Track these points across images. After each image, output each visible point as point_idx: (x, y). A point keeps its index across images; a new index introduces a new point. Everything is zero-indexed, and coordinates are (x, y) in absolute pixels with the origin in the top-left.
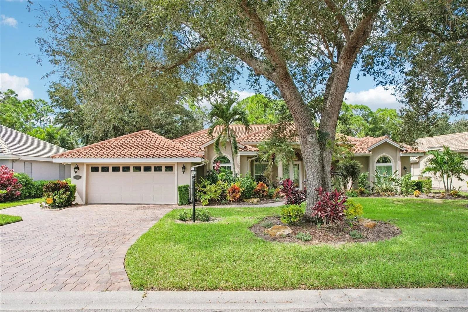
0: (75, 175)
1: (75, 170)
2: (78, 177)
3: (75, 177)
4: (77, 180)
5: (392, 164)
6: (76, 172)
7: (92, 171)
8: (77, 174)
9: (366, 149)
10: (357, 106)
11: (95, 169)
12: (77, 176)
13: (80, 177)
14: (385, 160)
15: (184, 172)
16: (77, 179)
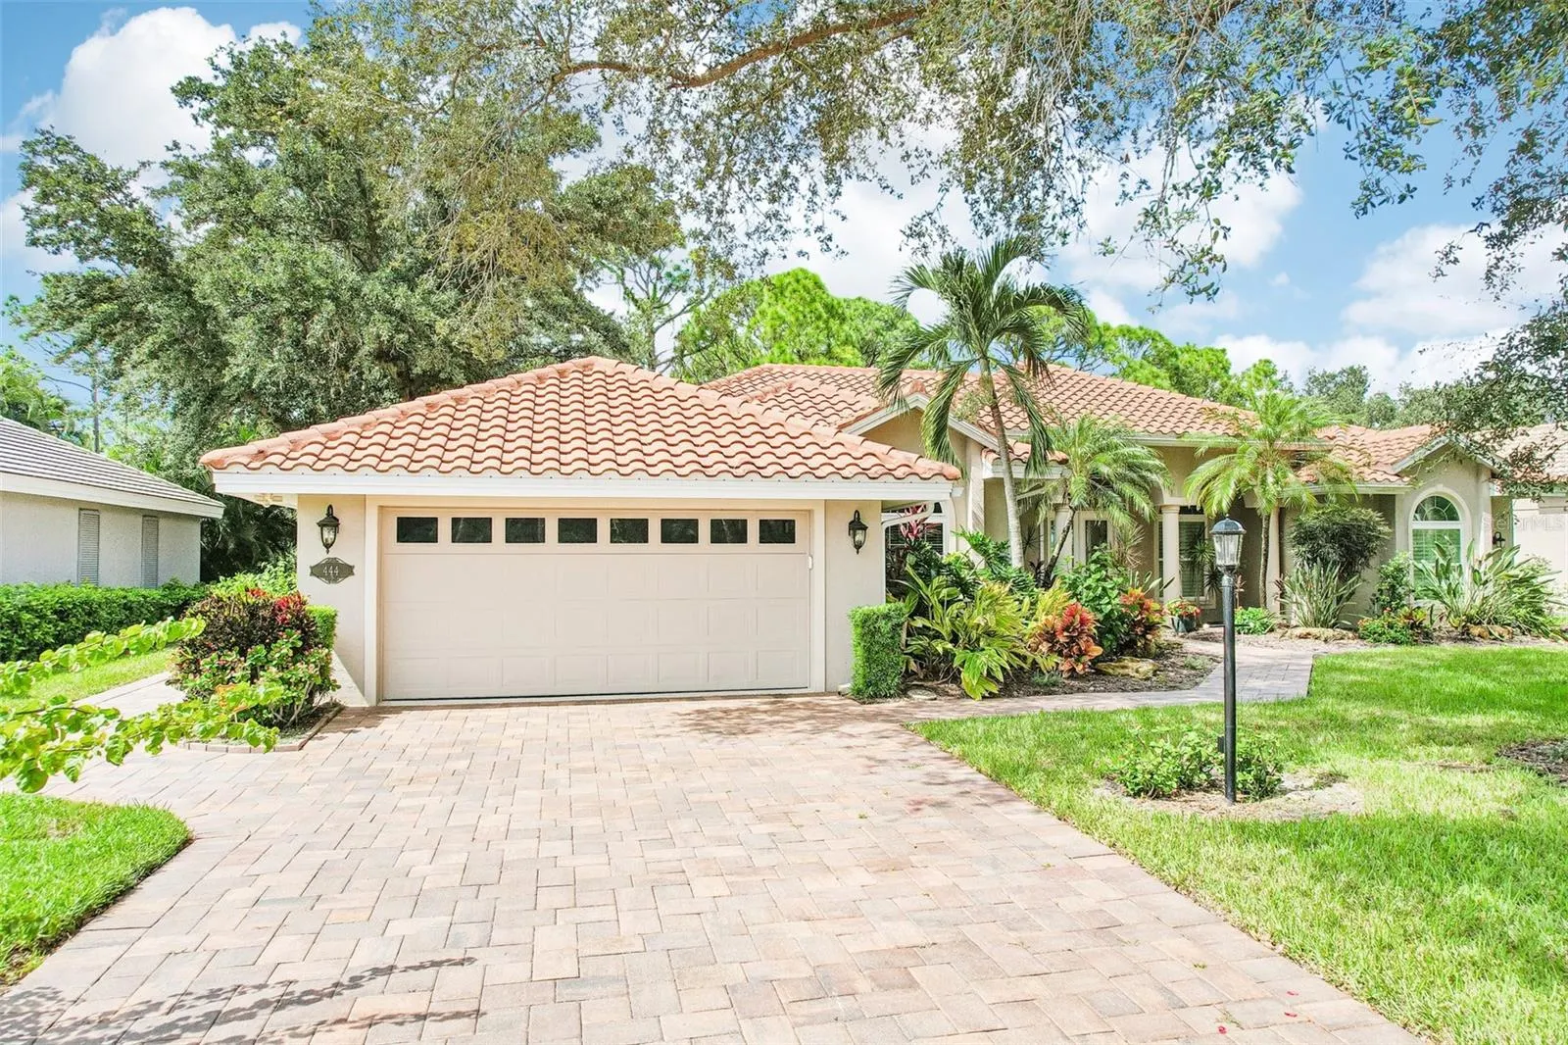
0: (320, 555)
1: (326, 536)
2: (334, 571)
3: (317, 571)
4: (333, 586)
5: (1462, 525)
6: (328, 546)
7: (403, 537)
8: (331, 555)
9: (1388, 469)
10: (1129, 331)
11: (415, 529)
12: (333, 563)
13: (347, 571)
14: (1443, 509)
15: (858, 546)
16: (333, 579)
